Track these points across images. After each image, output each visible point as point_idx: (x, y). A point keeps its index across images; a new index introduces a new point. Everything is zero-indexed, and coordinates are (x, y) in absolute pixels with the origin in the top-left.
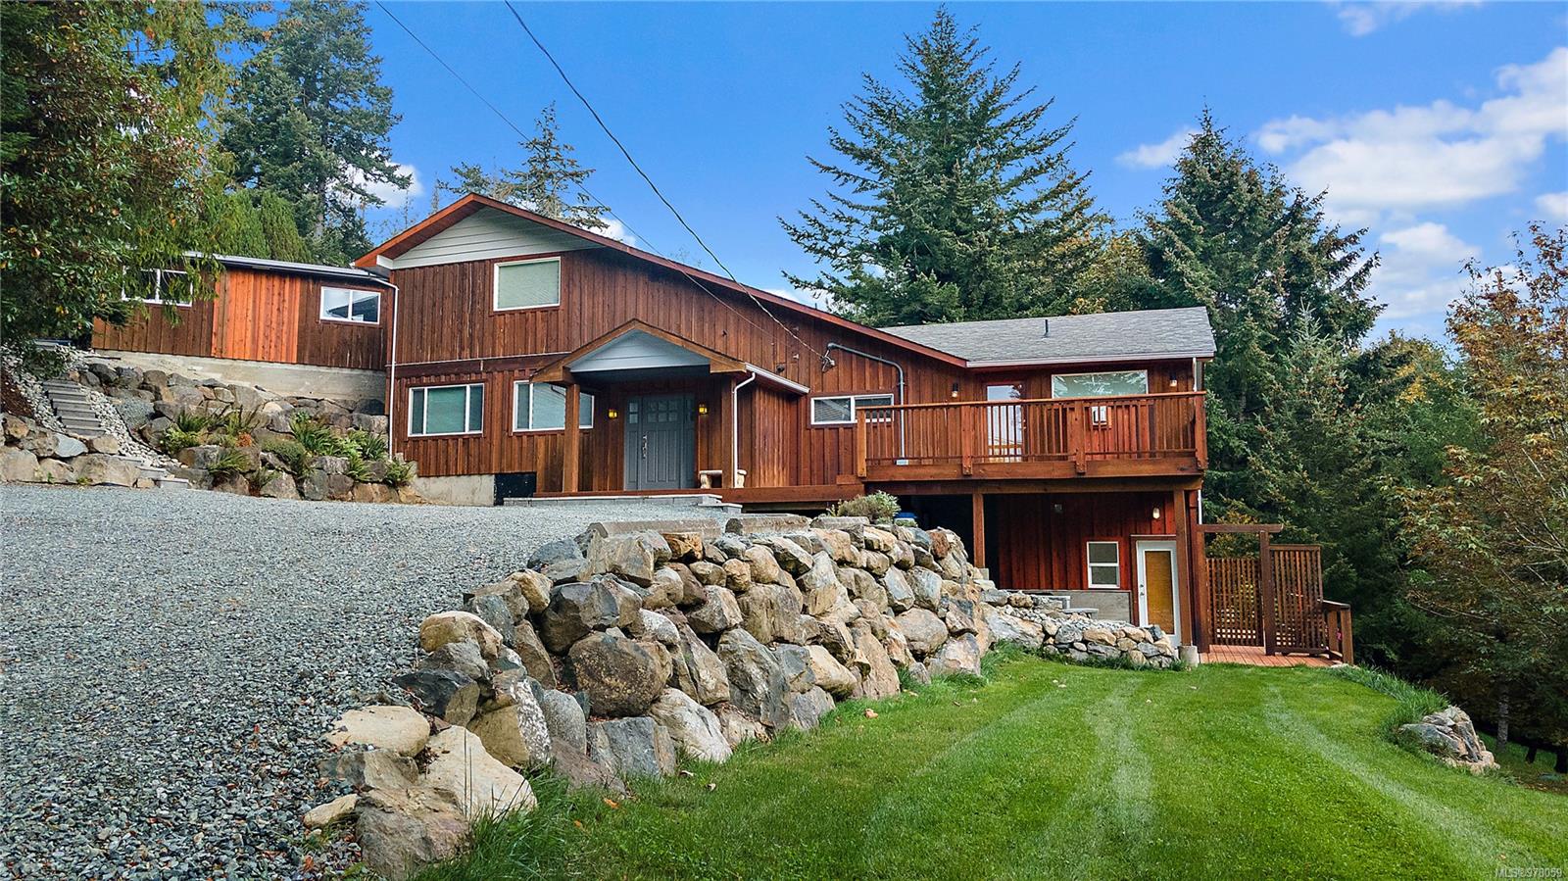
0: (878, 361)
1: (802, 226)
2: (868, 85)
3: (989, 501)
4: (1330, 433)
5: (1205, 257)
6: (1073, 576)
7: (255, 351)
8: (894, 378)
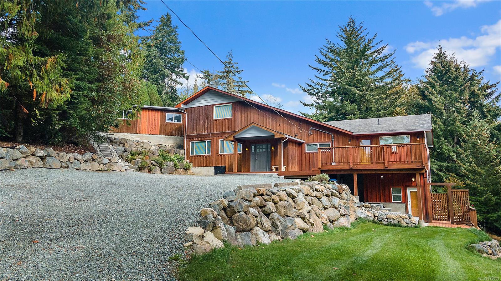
0: (326, 133)
1: (307, 87)
2: (328, 43)
3: (358, 175)
4: (484, 151)
5: (440, 93)
6: (387, 198)
7: (148, 131)
8: (331, 138)
